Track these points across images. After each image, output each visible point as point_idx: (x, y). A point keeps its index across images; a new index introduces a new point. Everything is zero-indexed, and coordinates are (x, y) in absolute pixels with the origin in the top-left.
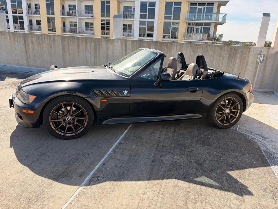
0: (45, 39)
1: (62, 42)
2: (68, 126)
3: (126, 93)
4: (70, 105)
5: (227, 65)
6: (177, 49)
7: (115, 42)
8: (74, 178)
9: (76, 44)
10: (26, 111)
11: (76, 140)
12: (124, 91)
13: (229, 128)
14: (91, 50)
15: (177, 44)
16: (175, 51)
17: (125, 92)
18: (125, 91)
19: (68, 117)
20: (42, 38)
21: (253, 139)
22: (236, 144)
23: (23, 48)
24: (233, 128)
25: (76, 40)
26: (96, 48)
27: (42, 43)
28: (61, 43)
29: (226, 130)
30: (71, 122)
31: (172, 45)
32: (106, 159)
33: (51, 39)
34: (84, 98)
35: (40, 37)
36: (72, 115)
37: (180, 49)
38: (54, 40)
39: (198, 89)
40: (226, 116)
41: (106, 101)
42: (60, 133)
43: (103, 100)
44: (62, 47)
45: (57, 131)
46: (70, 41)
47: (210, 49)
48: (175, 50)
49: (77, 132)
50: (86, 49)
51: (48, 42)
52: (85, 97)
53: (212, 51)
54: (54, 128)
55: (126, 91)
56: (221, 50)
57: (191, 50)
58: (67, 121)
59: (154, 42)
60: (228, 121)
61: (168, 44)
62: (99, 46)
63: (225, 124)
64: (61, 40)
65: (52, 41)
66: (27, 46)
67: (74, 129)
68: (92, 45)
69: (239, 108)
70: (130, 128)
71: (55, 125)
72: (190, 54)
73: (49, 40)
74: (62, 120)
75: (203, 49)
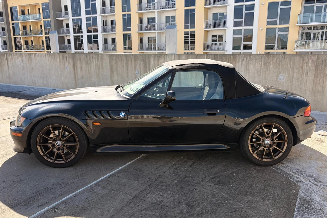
0: (93, 58)
1: (110, 61)
2: (57, 152)
3: (123, 115)
4: (59, 129)
6: (242, 63)
7: (167, 58)
9: (125, 62)
10: (15, 134)
12: (121, 112)
14: (140, 68)
15: (242, 56)
16: (241, 65)
17: (122, 115)
18: (122, 112)
19: (57, 142)
20: (90, 58)
23: (72, 70)
25: (124, 59)
26: (146, 67)
27: (90, 63)
28: (109, 64)
30: (61, 147)
31: (235, 57)
32: (82, 191)
33: (99, 58)
34: (73, 121)
35: (88, 57)
36: (62, 140)
37: (246, 62)
38: (102, 59)
39: (218, 111)
40: (265, 149)
41: (98, 124)
42: (49, 160)
43: (95, 124)
44: (110, 66)
45: (45, 157)
46: (118, 59)
47: (287, 61)
48: (241, 63)
49: (67, 159)
50: (135, 68)
51: (95, 62)
52: (74, 119)
53: (290, 62)
54: (42, 154)
55: (123, 113)
56: (303, 61)
57: (261, 63)
58: (57, 147)
59: (213, 55)
61: (230, 58)
62: (149, 64)
63: (265, 160)
64: (109, 58)
65: (100, 61)
66: (75, 67)
67: (63, 157)
68: (142, 62)
69: (287, 138)
71: (44, 150)
72: (260, 68)
73: (97, 59)
74: (50, 145)
75: (278, 61)
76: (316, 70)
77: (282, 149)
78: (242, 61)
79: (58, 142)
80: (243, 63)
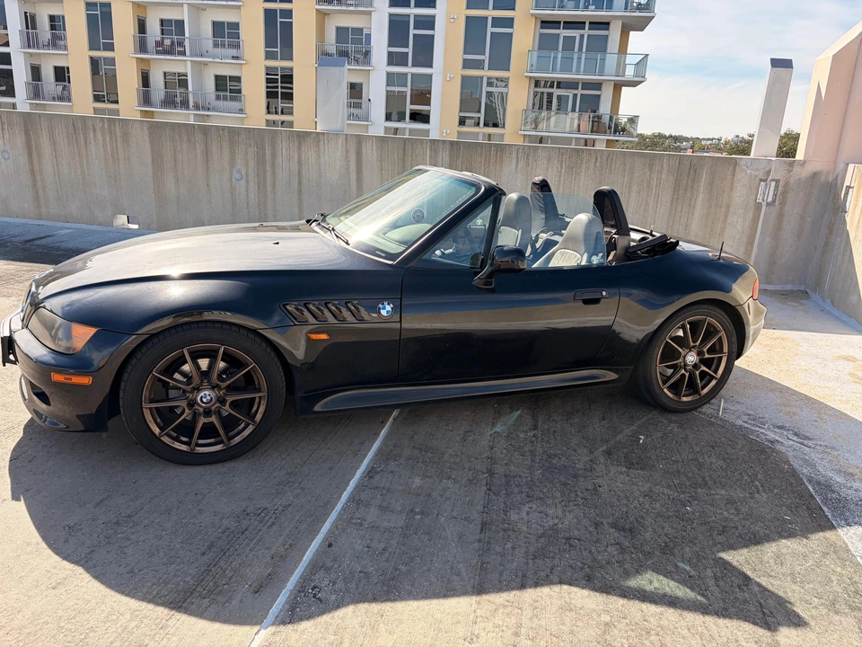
0: (94, 130)
1: (152, 142)
2: (202, 420)
3: (388, 312)
4: (211, 355)
5: (670, 213)
6: (517, 165)
7: (326, 142)
8: (239, 597)
9: (199, 148)
10: (65, 379)
11: (228, 465)
12: (383, 304)
13: (695, 409)
14: (247, 165)
15: (518, 149)
16: (514, 171)
17: (386, 310)
18: (386, 303)
19: (202, 394)
20: (85, 129)
21: (772, 442)
22: (724, 460)
23: (23, 160)
24: (706, 409)
25: (199, 136)
26: (264, 162)
27: (86, 143)
28: (148, 146)
29: (689, 415)
30: (213, 408)
31: (502, 151)
32: (335, 525)
33: (115, 131)
34: (254, 331)
35: (80, 125)
36: (217, 386)
37: (528, 164)
38: (126, 137)
39: (604, 293)
40: (687, 374)
41: (324, 336)
42: (177, 445)
43: (314, 337)
44: (153, 157)
45: (166, 439)
46: (177, 137)
47: (617, 166)
48: (514, 167)
49: (230, 439)
50: (232, 164)
51: (104, 140)
52: (258, 327)
53: (625, 169)
54: (157, 431)
55: (389, 304)
56: (651, 166)
57: (562, 168)
58: (201, 406)
59: (448, 143)
60: (692, 387)
62: (274, 155)
63: (685, 399)
64: (151, 134)
65: (119, 139)
66: (35, 156)
67: (221, 432)
68: (252, 150)
69: (726, 349)
70: (394, 419)
71: (159, 420)
72: (557, 179)
73: (110, 133)
74: (183, 404)
75: (598, 164)
76: (676, 188)
77: (716, 372)
78: (517, 161)
79: (207, 392)
80: (520, 165)
